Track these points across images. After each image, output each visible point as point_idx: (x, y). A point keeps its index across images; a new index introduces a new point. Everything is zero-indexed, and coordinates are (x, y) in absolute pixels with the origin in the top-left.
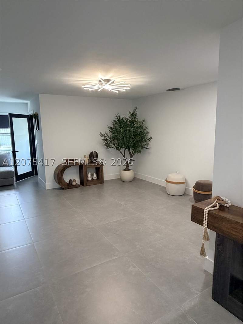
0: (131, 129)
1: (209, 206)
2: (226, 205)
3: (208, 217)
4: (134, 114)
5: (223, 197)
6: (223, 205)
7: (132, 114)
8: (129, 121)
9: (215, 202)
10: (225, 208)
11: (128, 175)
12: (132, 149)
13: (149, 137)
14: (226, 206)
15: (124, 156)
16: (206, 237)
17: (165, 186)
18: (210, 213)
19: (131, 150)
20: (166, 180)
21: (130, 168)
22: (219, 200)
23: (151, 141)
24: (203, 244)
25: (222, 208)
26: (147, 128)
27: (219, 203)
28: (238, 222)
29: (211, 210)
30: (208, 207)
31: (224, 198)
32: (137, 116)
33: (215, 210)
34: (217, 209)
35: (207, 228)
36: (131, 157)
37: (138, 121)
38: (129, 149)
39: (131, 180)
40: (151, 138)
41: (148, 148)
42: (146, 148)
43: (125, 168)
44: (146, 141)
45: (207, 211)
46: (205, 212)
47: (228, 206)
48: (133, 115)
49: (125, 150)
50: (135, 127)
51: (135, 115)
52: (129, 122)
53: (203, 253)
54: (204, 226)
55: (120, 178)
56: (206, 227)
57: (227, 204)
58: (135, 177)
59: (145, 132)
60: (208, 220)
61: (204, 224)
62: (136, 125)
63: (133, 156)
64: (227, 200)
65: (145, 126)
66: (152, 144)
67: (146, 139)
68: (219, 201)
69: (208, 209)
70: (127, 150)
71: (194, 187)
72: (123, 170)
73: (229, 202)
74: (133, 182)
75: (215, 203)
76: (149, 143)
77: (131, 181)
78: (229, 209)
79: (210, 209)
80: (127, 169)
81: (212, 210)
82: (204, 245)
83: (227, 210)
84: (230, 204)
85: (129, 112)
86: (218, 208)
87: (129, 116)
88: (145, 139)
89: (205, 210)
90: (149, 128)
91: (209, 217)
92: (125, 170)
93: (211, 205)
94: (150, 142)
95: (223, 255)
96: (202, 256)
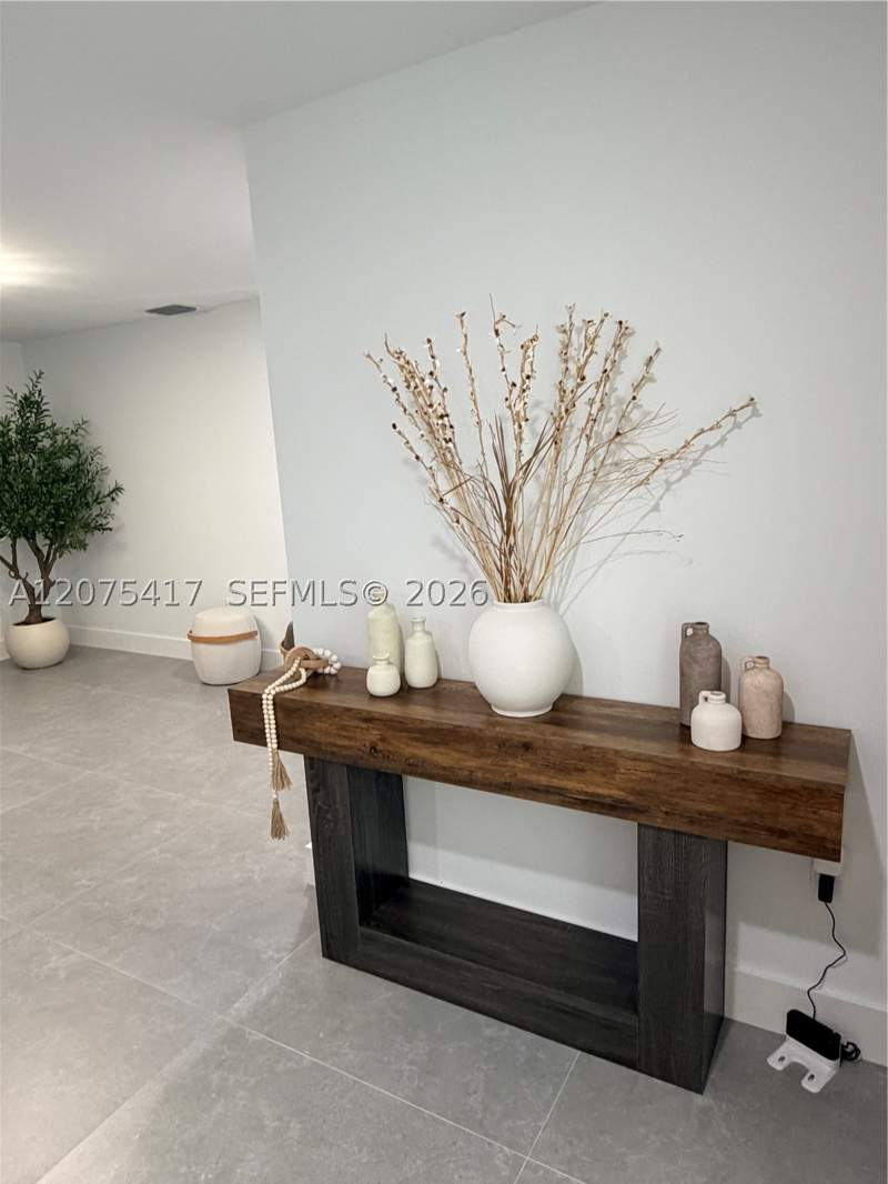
0: (31, 459)
1: (277, 683)
2: (327, 670)
3: (275, 714)
4: (33, 399)
5: (318, 647)
6: (320, 671)
7: (26, 398)
8: (13, 426)
9: (295, 665)
10: (328, 678)
11: (40, 640)
12: (46, 537)
13: (110, 484)
14: (329, 674)
15: (13, 568)
16: (280, 778)
17: (191, 659)
18: (278, 701)
19: (41, 541)
20: (189, 637)
21: (45, 612)
22: (307, 658)
23: (119, 500)
24: (276, 803)
25: (317, 680)
26: (96, 451)
27: (306, 669)
28: (349, 710)
29: (281, 693)
30: (273, 685)
31: (319, 651)
32: (44, 408)
33: (293, 689)
34: (301, 686)
35: (278, 748)
36: (45, 568)
37: (54, 425)
38: (31, 538)
39: (60, 658)
40: (118, 489)
41: (110, 529)
42: (101, 528)
43: (24, 613)
44: (98, 501)
45: (271, 697)
46: (264, 702)
47: (333, 671)
48: (29, 404)
49: (14, 546)
50: (42, 451)
51: (37, 402)
52: (17, 433)
53: (278, 830)
54: (269, 745)
55: (8, 657)
56: (275, 746)
57: (332, 666)
58: (75, 643)
59: (93, 468)
60: (276, 724)
61: (268, 740)
62: (47, 443)
63: (55, 564)
64: (328, 653)
65: (88, 444)
66: (123, 512)
67: (99, 493)
68: (306, 663)
69: (273, 692)
70: (22, 543)
71: (283, 644)
72: (18, 624)
73: (334, 658)
74: (65, 663)
75: (294, 669)
76: (116, 509)
77: (59, 663)
78: (338, 681)
79: (277, 689)
80: (35, 616)
81: (285, 692)
82: (278, 803)
83: (332, 684)
84: (337, 666)
85: (11, 391)
86: (305, 684)
87: (12, 409)
88: (96, 493)
89: (264, 696)
90: (104, 451)
91: (279, 715)
92: (26, 623)
93: (284, 678)
94: (113, 504)
95: (329, 816)
96: (276, 840)
